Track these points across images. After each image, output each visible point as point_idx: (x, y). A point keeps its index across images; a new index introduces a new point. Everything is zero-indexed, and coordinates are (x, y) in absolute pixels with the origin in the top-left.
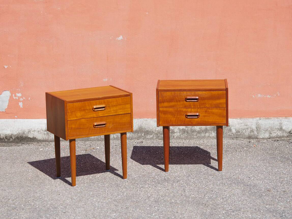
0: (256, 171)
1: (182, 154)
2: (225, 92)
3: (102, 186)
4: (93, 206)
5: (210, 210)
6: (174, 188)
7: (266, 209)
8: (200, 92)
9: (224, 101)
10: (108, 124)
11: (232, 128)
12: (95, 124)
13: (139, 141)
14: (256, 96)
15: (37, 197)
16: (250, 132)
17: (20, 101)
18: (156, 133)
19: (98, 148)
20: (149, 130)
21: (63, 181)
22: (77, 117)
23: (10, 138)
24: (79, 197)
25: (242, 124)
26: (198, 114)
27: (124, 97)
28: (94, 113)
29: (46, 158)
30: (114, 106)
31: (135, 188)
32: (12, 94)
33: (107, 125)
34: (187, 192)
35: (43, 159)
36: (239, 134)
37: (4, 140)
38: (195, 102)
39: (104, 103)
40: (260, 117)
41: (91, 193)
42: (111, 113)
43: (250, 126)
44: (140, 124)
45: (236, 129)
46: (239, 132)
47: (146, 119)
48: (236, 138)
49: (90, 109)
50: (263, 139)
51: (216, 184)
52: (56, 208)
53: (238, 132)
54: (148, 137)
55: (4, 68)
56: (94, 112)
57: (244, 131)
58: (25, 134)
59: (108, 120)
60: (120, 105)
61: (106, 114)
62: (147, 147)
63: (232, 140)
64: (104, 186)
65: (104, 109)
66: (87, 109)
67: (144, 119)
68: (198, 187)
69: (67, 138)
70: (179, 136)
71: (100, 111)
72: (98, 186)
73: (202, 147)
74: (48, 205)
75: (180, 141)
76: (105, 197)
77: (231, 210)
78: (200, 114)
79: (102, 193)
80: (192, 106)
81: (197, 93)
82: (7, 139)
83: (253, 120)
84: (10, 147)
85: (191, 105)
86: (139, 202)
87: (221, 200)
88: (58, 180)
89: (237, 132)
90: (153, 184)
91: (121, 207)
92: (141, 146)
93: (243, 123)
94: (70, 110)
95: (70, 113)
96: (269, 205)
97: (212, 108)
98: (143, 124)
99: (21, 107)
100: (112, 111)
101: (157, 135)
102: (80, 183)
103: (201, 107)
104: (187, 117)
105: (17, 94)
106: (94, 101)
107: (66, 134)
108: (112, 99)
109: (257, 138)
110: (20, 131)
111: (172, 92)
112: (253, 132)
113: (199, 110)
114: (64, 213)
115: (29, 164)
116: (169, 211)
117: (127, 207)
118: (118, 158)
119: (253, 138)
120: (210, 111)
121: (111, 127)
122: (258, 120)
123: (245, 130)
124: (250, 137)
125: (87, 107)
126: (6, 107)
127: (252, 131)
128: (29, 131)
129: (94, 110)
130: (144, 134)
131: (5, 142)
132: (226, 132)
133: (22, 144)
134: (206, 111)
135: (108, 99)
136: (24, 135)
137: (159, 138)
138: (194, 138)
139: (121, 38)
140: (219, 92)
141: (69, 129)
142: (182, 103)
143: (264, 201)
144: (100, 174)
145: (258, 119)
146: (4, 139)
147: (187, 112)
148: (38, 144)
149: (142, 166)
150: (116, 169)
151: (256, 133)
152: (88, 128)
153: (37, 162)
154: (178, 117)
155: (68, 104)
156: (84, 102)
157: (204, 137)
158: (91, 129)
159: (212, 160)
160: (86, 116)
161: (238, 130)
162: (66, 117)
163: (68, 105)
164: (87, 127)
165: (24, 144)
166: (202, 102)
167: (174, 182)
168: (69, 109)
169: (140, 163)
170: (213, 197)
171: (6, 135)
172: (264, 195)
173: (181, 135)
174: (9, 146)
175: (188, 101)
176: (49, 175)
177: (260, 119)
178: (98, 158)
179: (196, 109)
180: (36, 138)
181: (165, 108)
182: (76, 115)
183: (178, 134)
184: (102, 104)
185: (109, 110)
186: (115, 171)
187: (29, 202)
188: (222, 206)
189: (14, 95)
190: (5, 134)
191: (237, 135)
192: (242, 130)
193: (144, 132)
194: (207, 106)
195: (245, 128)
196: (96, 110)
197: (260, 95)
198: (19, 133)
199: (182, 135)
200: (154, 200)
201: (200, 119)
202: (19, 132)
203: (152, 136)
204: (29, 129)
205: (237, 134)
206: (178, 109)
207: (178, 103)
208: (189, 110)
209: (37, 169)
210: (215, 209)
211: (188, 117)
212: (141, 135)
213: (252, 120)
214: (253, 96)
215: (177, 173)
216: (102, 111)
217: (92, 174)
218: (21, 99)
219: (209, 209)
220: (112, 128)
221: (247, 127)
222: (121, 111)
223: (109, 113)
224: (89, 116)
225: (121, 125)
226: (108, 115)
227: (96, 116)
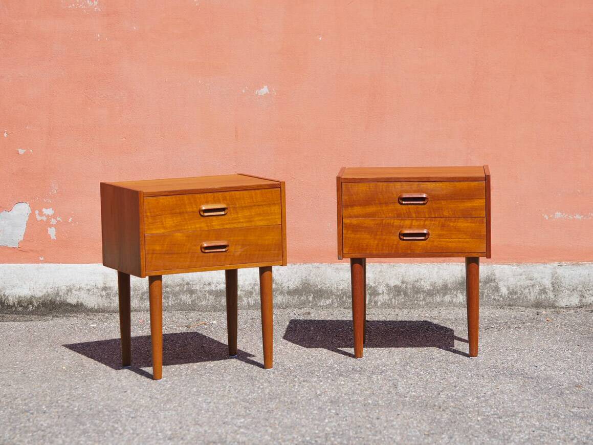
0: (551, 356)
1: (393, 332)
2: (484, 183)
3: (218, 379)
4: (197, 408)
5: (450, 415)
6: (373, 382)
7: (572, 414)
8: (431, 183)
9: (482, 203)
10: (233, 247)
11: (501, 285)
12: (205, 245)
13: (303, 311)
14: (551, 216)
15: (76, 395)
16: (540, 294)
17: (51, 226)
18: (339, 294)
19: (215, 322)
20: (325, 289)
21: (136, 372)
22: (164, 228)
23: (28, 305)
24: (168, 395)
25: (521, 275)
26: (425, 232)
27: (266, 190)
29: (102, 339)
30: (245, 207)
31: (288, 383)
32: (33, 210)
33: (231, 249)
34: (400, 388)
35: (97, 340)
36: (515, 297)
37: (16, 308)
38: (420, 206)
39: (223, 200)
40: (560, 261)
41: (195, 389)
42: (239, 222)
43: (538, 280)
44: (304, 275)
45: (508, 289)
46: (516, 293)
47: (316, 265)
48: (510, 305)
49: (193, 212)
50: (566, 308)
51: (465, 376)
52: (115, 411)
53: (512, 292)
54: (322, 304)
55: (18, 154)
56: (202, 219)
57: (527, 291)
58: (61, 296)
59: (232, 239)
60: (258, 206)
61: (227, 224)
62: (319, 321)
63: (501, 310)
64: (223, 380)
65: (223, 213)
66: (187, 212)
67: (313, 264)
68: (425, 380)
69: (143, 272)
70: (387, 301)
71: (214, 218)
72: (210, 379)
73: (435, 322)
74: (100, 407)
75: (389, 311)
76: (223, 396)
77: (496, 414)
78: (430, 232)
79: (217, 390)
80: (414, 215)
81: (422, 186)
82: (21, 306)
83: (546, 267)
84: (28, 323)
85: (410, 212)
86: (297, 403)
87: (475, 401)
88: (125, 370)
89: (510, 293)
90: (328, 377)
91: (256, 410)
92: (306, 319)
93: (524, 273)
94: (150, 212)
95: (150, 219)
96: (578, 408)
97: (455, 219)
98: (311, 274)
99: (53, 237)
100: (239, 219)
101: (340, 299)
102: (172, 375)
103: (433, 216)
104: (402, 237)
105: (44, 210)
106: (202, 195)
107: (142, 263)
108: (241, 192)
109: (553, 306)
110: (49, 290)
111: (372, 184)
112: (545, 293)
113: (427, 223)
114: (132, 418)
115: (64, 347)
116: (360, 416)
117: (270, 409)
118: (255, 337)
119: (545, 307)
120: (452, 224)
121: (238, 253)
122: (555, 268)
123: (529, 290)
124: (538, 305)
125: (187, 207)
126: (21, 238)
127: (543, 291)
128: (69, 290)
129: (202, 213)
130: (314, 298)
131: (18, 313)
132: (488, 293)
133: (53, 317)
134: (443, 226)
135: (233, 193)
136: (58, 299)
137: (345, 306)
138: (419, 305)
139: (265, 90)
140: (471, 183)
141: (148, 253)
142: (391, 207)
143: (567, 401)
144: (216, 362)
145: (555, 265)
146: (16, 305)
147: (402, 227)
148: (88, 317)
149: (307, 350)
150: (251, 355)
151: (551, 295)
152: (188, 253)
153: (82, 344)
154: (384, 237)
155: (147, 200)
156: (181, 196)
157: (441, 304)
158: (196, 255)
159: (456, 342)
160: (186, 227)
161: (513, 289)
162: (141, 226)
163: (146, 202)
164: (187, 251)
165: (57, 317)
166: (435, 206)
167: (373, 373)
168: (149, 209)
169: (302, 346)
170: (458, 396)
171: (19, 297)
172: (568, 392)
173: (391, 299)
174: (25, 321)
175: (404, 202)
176: (106, 364)
177: (561, 266)
178: (213, 338)
179: (420, 220)
180: (84, 304)
181: (355, 219)
182: (163, 224)
183: (384, 297)
184: (219, 202)
185: (234, 216)
186: (249, 358)
187: (59, 402)
188: (476, 409)
189: (37, 212)
190: (17, 296)
191: (511, 300)
192: (522, 290)
193: (314, 293)
194: (446, 213)
195: (529, 284)
196: (206, 214)
197: (560, 213)
198: (46, 294)
199: (393, 300)
200: (329, 399)
201: (430, 243)
202: (47, 292)
203: (331, 301)
204: (69, 284)
205: (510, 296)
206: (384, 222)
207: (384, 208)
208: (408, 222)
209: (82, 354)
210: (460, 414)
211: (405, 238)
212: (307, 299)
213: (544, 267)
214: (546, 216)
215: (381, 360)
216: (220, 217)
217: (197, 362)
218: (53, 221)
219: (447, 414)
220: (240, 255)
221: (532, 282)
222: (260, 220)
223: (235, 223)
224: (191, 228)
225: (259, 251)
226: (232, 226)
227: (206, 229)
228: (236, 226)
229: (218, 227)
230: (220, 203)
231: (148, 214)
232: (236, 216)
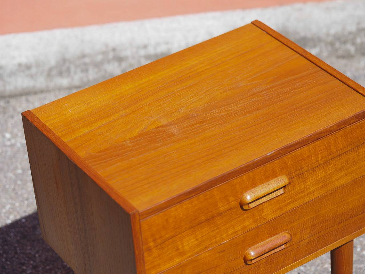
12: (252, 253)
18: (329, 40)
22: (182, 254)
28: (245, 216)
30: (318, 166)
33: (294, 240)
39: (281, 170)
42: (307, 195)
49: (231, 209)
56: (247, 214)
59: (295, 224)
60: (339, 155)
61: (289, 204)
65: (281, 191)
66: (220, 214)
71: (267, 205)
94: (155, 240)
95: (154, 250)
100: (309, 188)
106: (245, 177)
108: (311, 146)
121: (305, 242)
125: (220, 205)
129: (246, 207)
135: (298, 152)
155: (147, 222)
156: (208, 192)
160: (218, 239)
163: (145, 227)
164: (222, 273)
168: (152, 236)
182: (178, 249)
184: (274, 175)
185: (299, 188)
196: (252, 205)
216: (276, 200)
222: (341, 178)
223: (301, 197)
224: (227, 236)
225: (339, 223)
226: (296, 205)
227: (253, 226)
228: (302, 201)
229: (275, 215)
230: (276, 177)
231: (152, 244)
232: (302, 187)
